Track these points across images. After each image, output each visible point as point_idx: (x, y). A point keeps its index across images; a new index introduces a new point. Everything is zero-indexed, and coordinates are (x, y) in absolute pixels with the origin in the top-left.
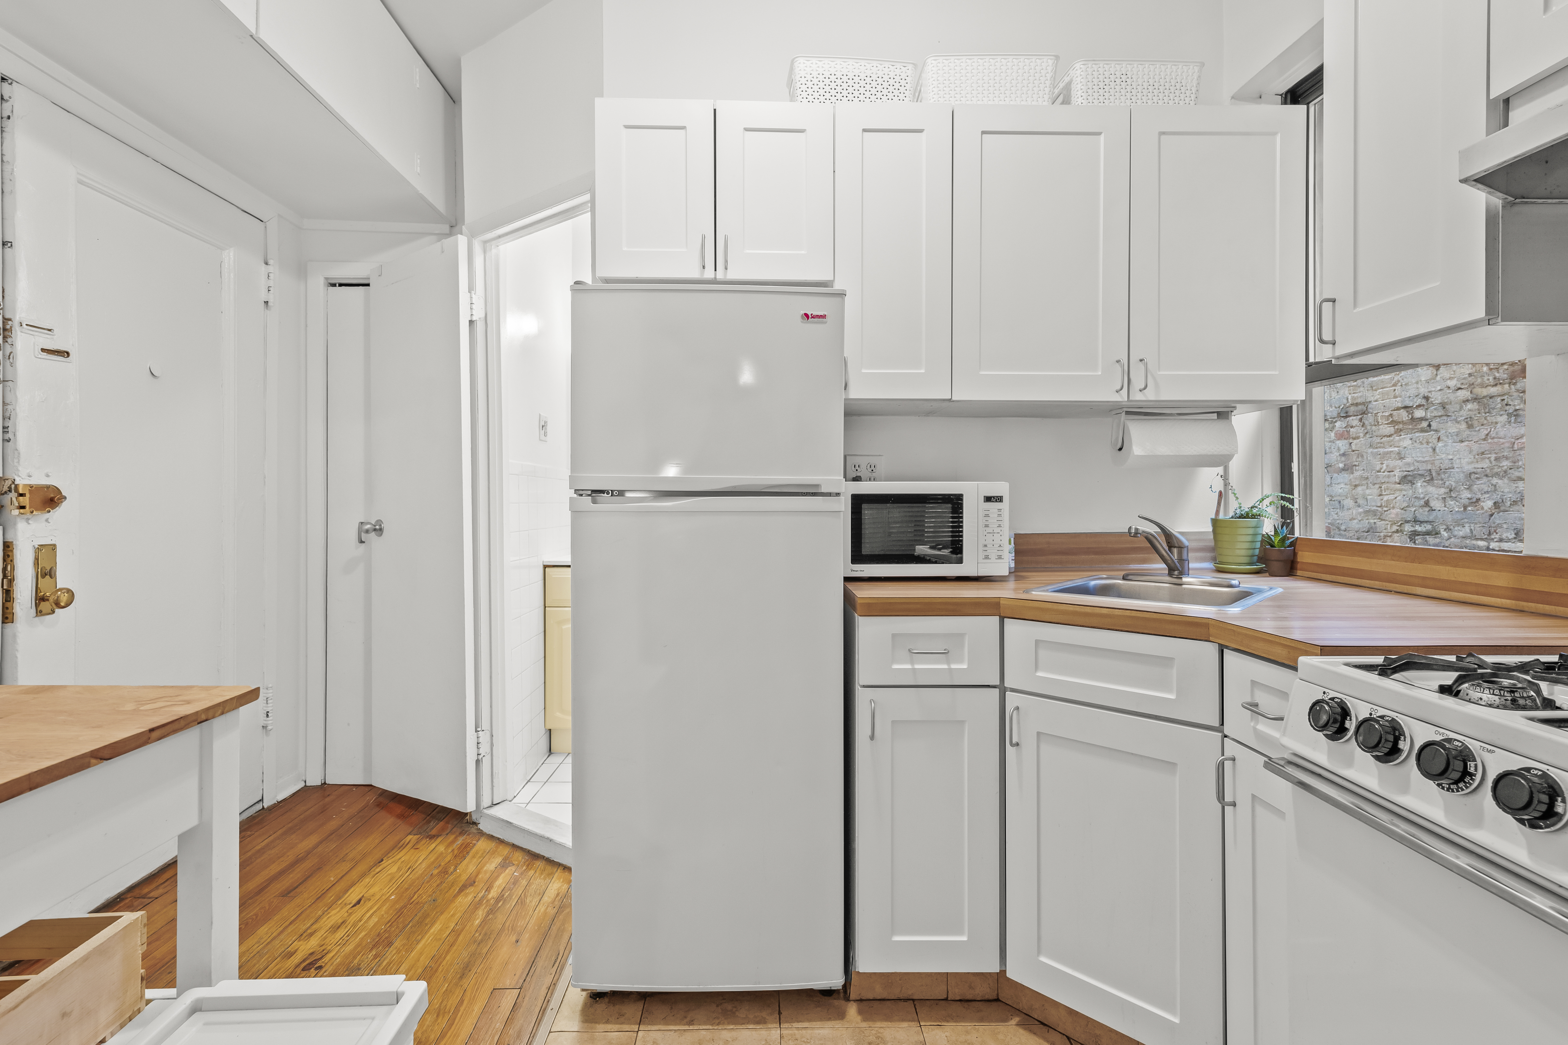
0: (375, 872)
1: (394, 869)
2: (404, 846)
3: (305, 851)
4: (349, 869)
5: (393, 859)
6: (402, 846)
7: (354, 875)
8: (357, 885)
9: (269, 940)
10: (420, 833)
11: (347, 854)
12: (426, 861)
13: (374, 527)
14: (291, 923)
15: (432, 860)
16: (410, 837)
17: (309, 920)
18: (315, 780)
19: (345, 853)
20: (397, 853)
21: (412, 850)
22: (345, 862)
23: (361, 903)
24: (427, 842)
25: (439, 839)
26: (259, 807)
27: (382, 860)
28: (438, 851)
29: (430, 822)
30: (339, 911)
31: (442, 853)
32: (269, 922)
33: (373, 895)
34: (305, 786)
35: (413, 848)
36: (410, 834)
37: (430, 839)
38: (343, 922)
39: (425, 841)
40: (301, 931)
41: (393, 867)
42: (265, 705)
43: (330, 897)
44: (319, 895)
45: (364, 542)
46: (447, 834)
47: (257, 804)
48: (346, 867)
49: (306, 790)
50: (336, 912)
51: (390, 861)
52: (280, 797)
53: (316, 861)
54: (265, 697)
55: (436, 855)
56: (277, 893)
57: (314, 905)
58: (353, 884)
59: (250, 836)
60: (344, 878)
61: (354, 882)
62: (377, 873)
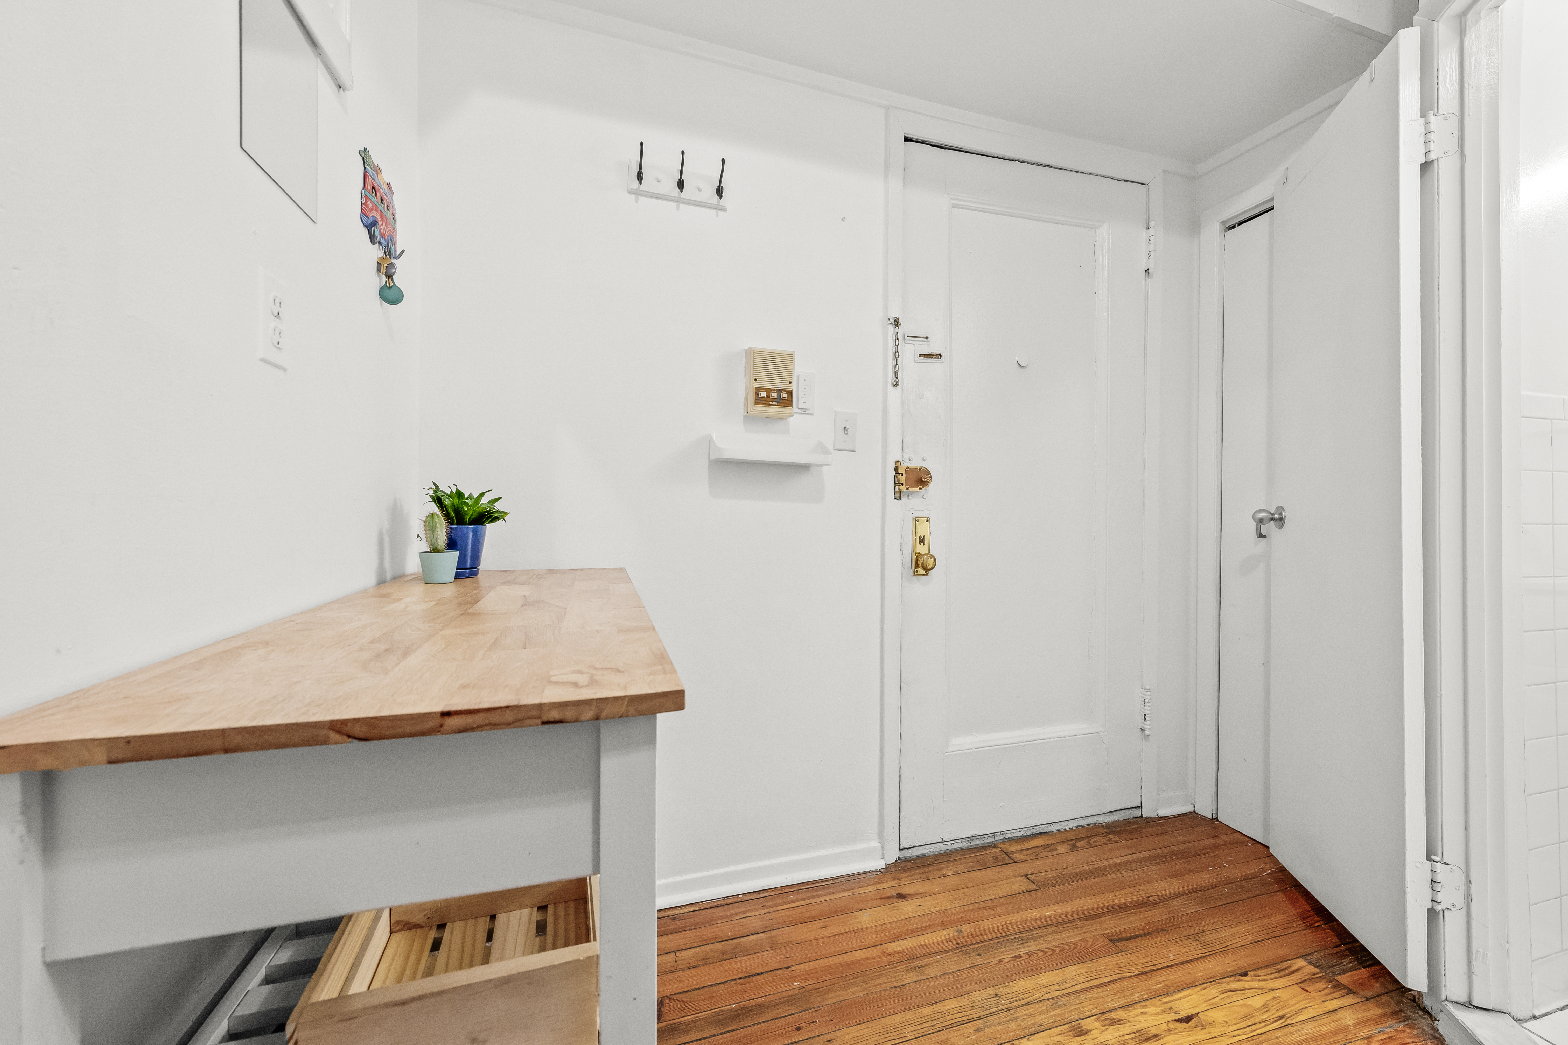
0: (1230, 988)
1: (1257, 1002)
2: (1287, 972)
3: (1159, 896)
4: (1197, 956)
5: (1262, 984)
6: (1284, 970)
7: (1201, 969)
8: (1198, 989)
9: (1070, 990)
10: (1320, 967)
11: (1204, 931)
12: (1315, 1024)
13: (1271, 516)
14: (1100, 985)
15: (1325, 1029)
16: (1301, 963)
17: (1121, 997)
18: (1206, 810)
19: (1202, 928)
20: (1271, 976)
21: (1297, 989)
22: (1197, 943)
23: (1190, 1023)
24: (1327, 991)
25: (1350, 1000)
26: (1137, 813)
27: (1245, 974)
28: (1340, 1019)
29: (1344, 956)
30: (1158, 1014)
31: (1346, 1029)
32: (1082, 965)
33: (1210, 1023)
34: (1194, 811)
35: (1301, 985)
36: (1304, 956)
37: (1334, 987)
38: (1156, 1036)
39: (1324, 986)
40: (1106, 1007)
41: (1258, 997)
42: (1143, 706)
43: (1157, 982)
44: (1147, 969)
45: (1265, 537)
46: (1368, 999)
47: (1135, 809)
48: (1193, 949)
49: (1191, 818)
50: (1154, 1012)
51: (1256, 984)
52: (1163, 812)
53: (1165, 917)
54: (1143, 698)
55: (1334, 1025)
56: (1107, 932)
57: (1134, 980)
58: (1192, 985)
59: (1116, 842)
60: (1186, 966)
61: (1195, 982)
62: (1231, 991)
